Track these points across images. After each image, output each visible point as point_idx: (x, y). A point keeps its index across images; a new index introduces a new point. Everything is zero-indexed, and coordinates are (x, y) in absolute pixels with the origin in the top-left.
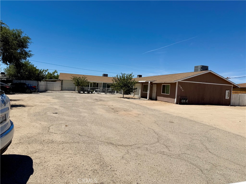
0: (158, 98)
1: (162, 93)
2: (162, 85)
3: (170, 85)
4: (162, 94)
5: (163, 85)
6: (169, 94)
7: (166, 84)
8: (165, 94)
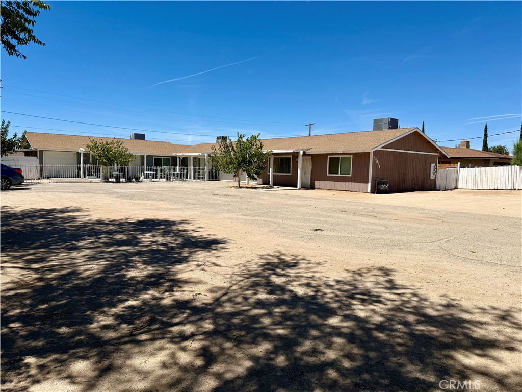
0: (317, 183)
1: (329, 173)
2: (329, 156)
3: (352, 156)
4: (328, 175)
5: (330, 158)
6: (350, 176)
7: (340, 156)
8: (339, 175)
